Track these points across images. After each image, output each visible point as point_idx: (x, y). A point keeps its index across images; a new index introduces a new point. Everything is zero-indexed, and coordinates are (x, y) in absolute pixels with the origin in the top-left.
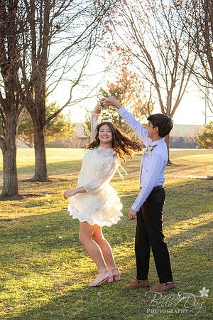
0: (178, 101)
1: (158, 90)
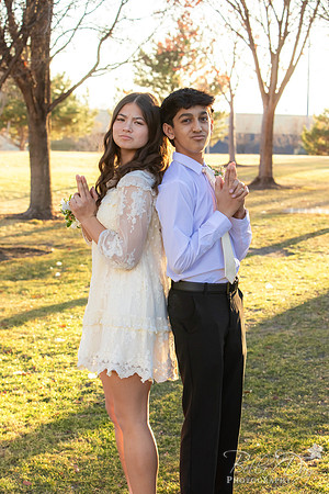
1: (254, 51)
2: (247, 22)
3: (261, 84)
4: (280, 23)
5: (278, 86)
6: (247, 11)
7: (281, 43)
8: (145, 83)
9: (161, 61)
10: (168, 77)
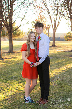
0: (58, 25)
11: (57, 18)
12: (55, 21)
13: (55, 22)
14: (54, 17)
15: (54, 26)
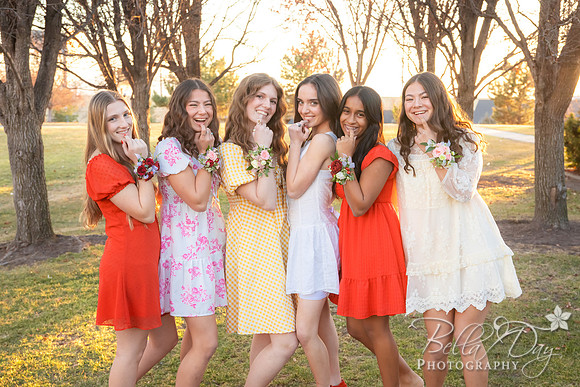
1: (346, 53)
2: (341, 32)
3: (351, 74)
4: (364, 33)
5: (362, 77)
6: (341, 26)
7: (365, 47)
8: (288, 77)
9: (299, 63)
10: (303, 73)
11: (365, 42)
12: (360, 53)
13: (360, 56)
14: (354, 37)
15: (357, 71)
